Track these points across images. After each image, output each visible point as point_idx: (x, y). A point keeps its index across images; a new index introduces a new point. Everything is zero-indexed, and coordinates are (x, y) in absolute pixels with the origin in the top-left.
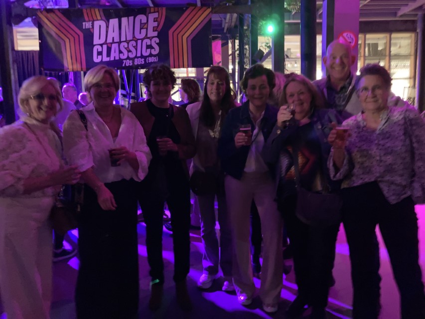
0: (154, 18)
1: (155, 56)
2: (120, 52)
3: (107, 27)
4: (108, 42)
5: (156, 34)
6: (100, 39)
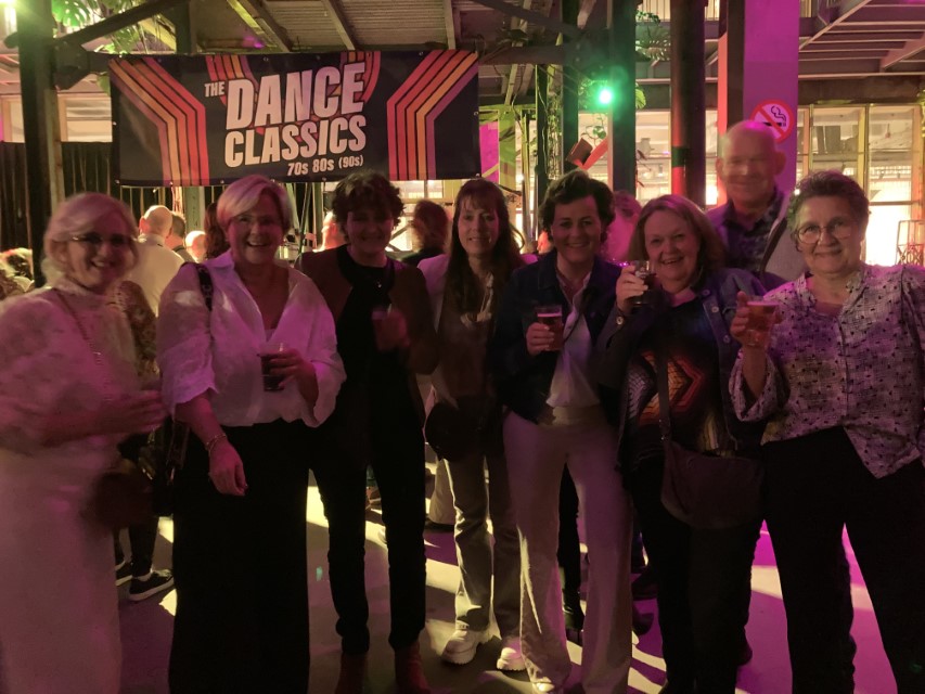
0: (356, 75)
1: (356, 154)
2: (283, 145)
3: (257, 92)
4: (256, 124)
5: (359, 107)
6: (239, 117)
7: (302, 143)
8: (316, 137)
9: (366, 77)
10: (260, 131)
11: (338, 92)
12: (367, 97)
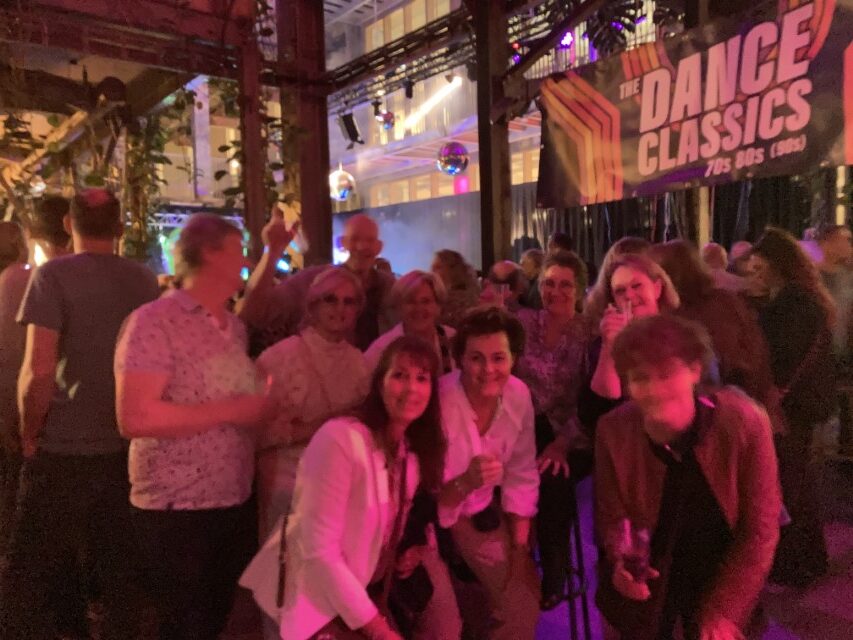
0: (800, 24)
1: (796, 134)
2: (702, 140)
3: (673, 81)
4: (673, 119)
5: (803, 67)
6: (654, 115)
7: (724, 134)
8: (741, 121)
9: (814, 24)
10: (676, 128)
11: (772, 55)
12: (814, 52)
